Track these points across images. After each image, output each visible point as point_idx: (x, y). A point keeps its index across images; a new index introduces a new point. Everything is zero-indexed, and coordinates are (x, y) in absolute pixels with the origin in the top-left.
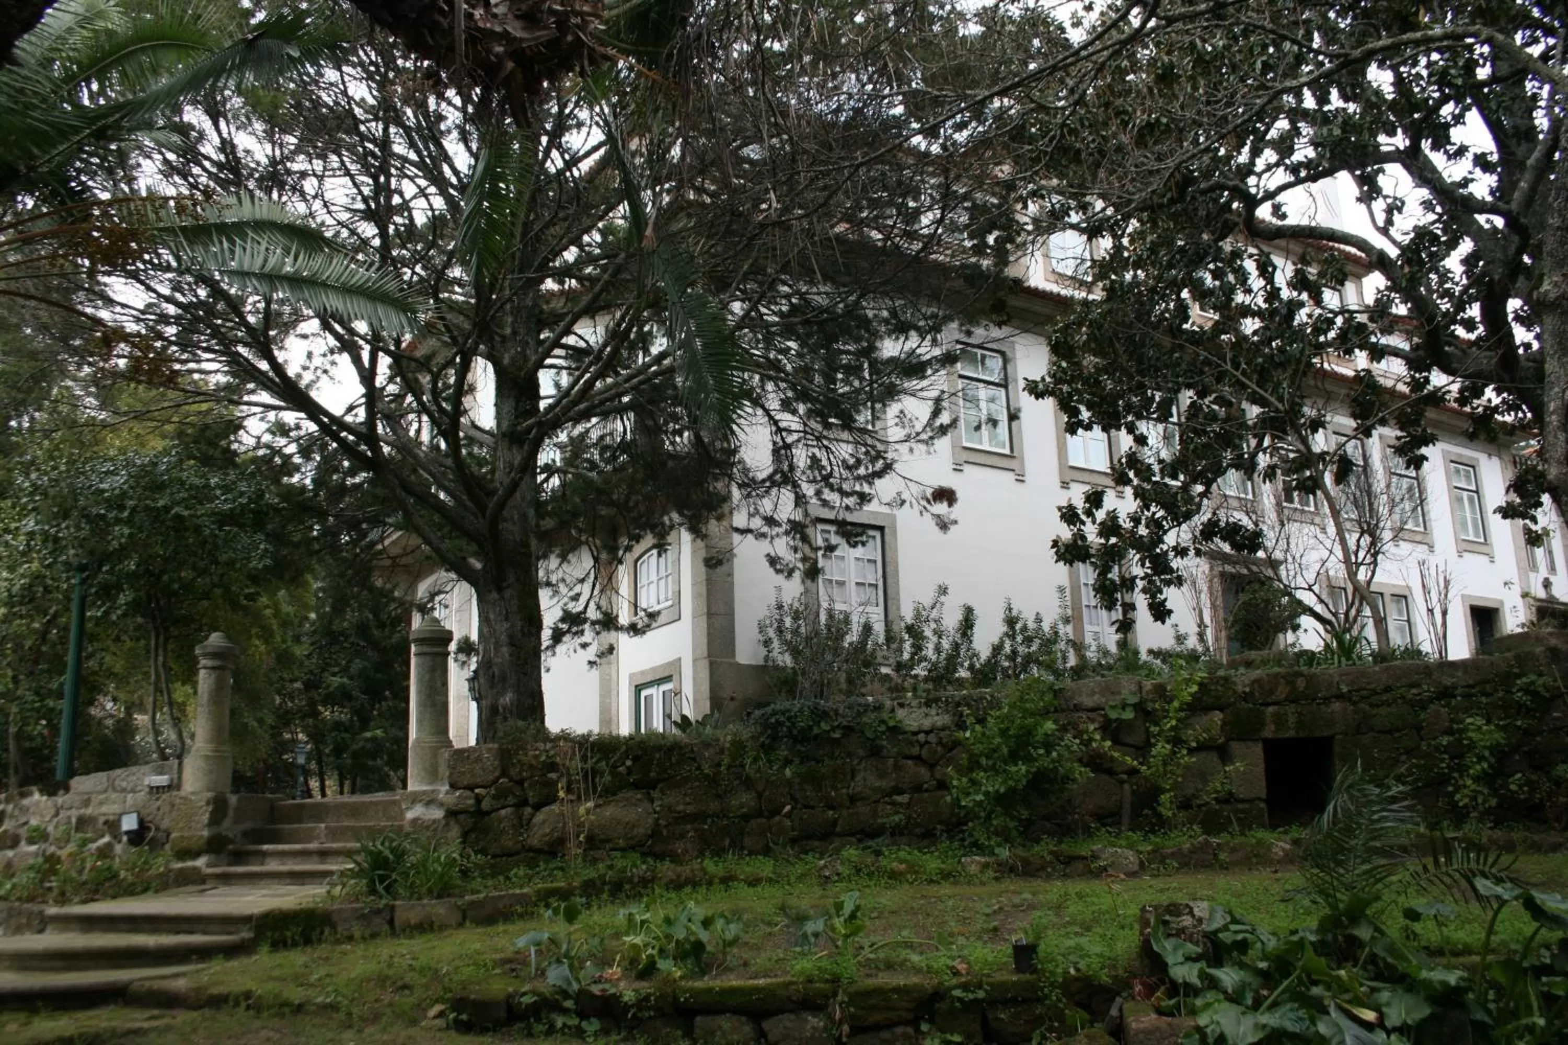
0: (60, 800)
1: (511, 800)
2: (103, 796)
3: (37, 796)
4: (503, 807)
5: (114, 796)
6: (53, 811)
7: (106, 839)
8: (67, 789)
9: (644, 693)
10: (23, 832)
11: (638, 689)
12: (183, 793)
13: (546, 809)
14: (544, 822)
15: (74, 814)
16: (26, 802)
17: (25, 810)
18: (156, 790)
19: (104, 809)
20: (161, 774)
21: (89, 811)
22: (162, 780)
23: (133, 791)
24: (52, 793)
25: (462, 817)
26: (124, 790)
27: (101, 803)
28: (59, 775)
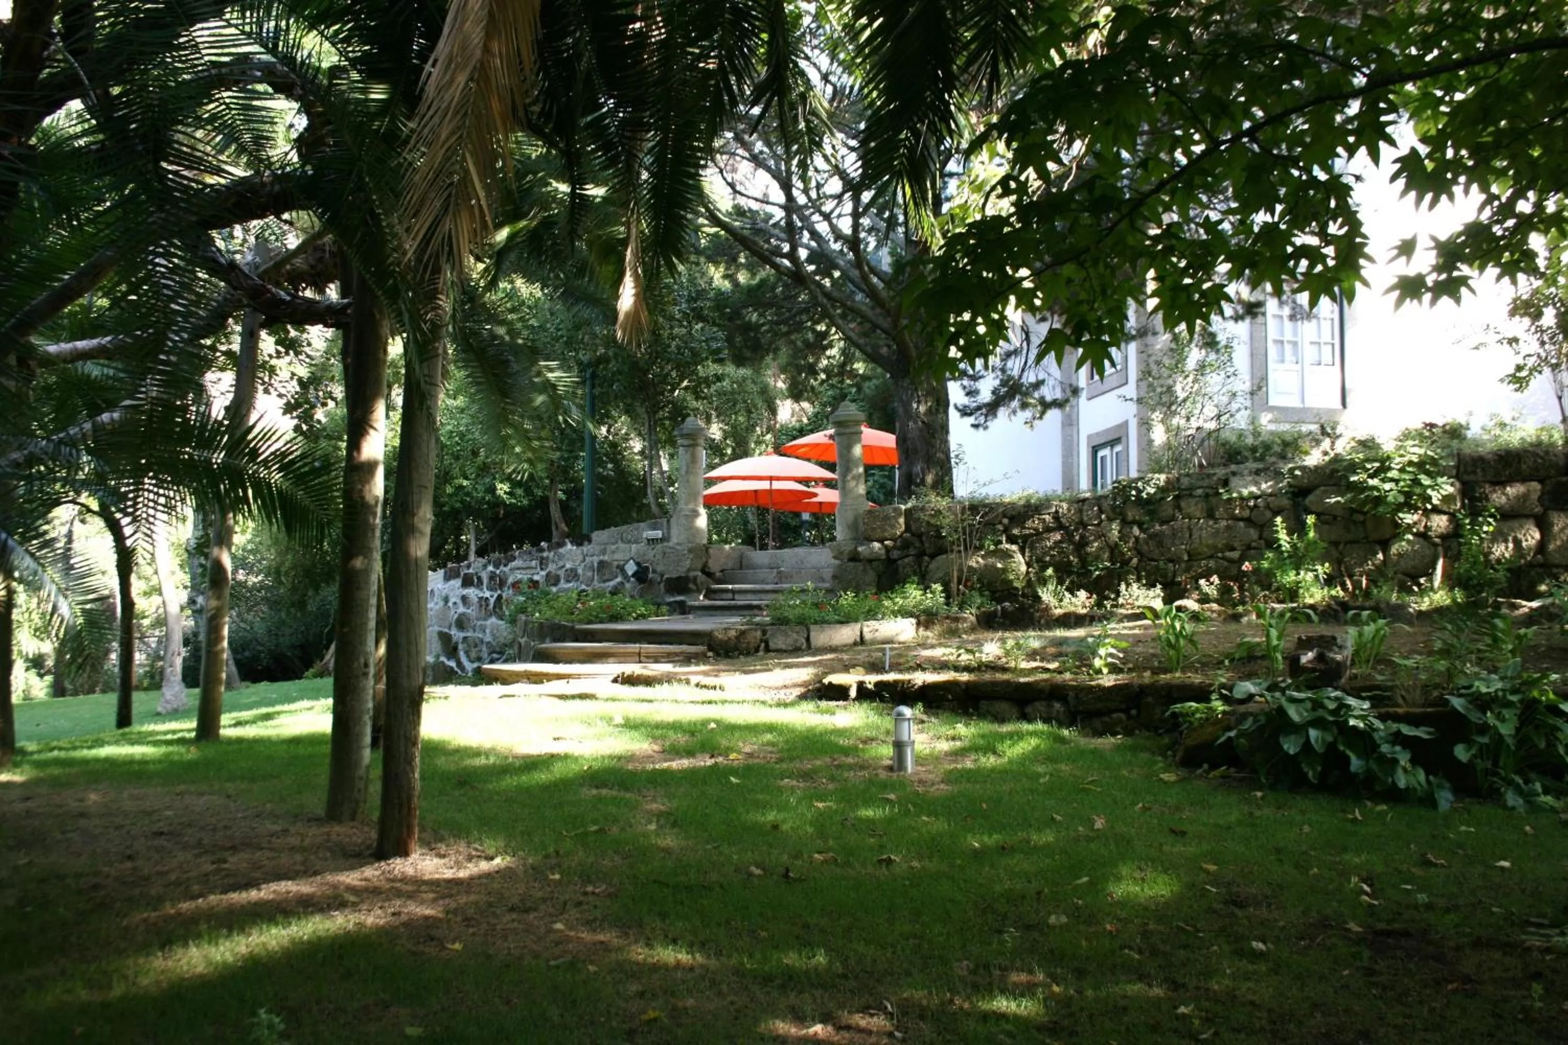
0: (586, 548)
1: (912, 551)
2: (613, 547)
3: (569, 546)
4: (907, 556)
5: (622, 546)
6: (581, 557)
7: (619, 579)
8: (590, 541)
9: (1100, 454)
10: (562, 573)
11: (1095, 450)
12: (671, 544)
13: (939, 558)
14: (938, 568)
15: (596, 560)
16: (561, 550)
17: (561, 557)
18: (652, 541)
19: (616, 556)
20: (655, 529)
21: (606, 558)
22: (659, 534)
23: (636, 542)
24: (579, 544)
25: (875, 564)
26: (629, 542)
27: (613, 552)
28: (585, 531)
